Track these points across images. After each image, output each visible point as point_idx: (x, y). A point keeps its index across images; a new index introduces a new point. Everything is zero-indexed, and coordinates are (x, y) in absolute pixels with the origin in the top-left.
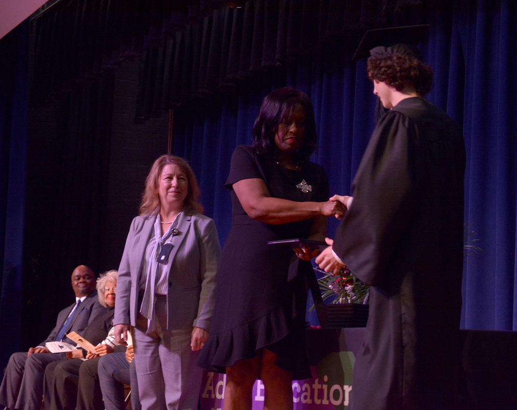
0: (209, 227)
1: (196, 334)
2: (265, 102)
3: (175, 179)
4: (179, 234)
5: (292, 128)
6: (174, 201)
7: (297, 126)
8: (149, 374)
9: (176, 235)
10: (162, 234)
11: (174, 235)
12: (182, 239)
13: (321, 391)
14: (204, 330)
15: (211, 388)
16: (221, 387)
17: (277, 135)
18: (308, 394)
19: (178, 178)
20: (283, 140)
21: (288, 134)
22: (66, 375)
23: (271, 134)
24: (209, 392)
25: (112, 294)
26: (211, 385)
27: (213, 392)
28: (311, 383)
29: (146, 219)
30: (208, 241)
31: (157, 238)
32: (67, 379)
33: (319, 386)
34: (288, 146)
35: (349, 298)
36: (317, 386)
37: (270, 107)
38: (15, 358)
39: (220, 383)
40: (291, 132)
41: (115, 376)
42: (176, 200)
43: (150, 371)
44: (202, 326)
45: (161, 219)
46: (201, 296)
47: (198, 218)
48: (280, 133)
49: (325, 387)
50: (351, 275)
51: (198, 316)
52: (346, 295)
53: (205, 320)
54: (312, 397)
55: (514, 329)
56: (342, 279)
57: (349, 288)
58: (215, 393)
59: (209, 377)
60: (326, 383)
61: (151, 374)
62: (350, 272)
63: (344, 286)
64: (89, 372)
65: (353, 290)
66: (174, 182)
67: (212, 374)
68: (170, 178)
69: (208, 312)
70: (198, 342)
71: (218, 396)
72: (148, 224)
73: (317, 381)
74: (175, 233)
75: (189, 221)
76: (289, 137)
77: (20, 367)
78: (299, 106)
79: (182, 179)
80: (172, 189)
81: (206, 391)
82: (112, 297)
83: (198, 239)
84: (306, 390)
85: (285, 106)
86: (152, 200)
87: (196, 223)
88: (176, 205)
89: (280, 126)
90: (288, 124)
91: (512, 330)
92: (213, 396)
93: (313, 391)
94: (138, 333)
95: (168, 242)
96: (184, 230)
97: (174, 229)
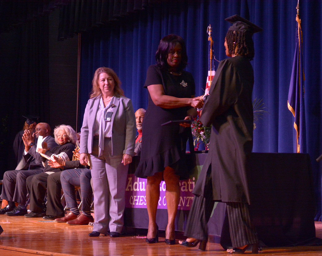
0: (129, 103)
1: (125, 157)
2: (161, 43)
3: (106, 80)
4: (114, 106)
5: (175, 55)
6: (108, 92)
7: (178, 54)
8: (99, 179)
9: (113, 107)
10: (105, 107)
11: (112, 107)
12: (117, 109)
13: (192, 185)
14: (129, 155)
15: (131, 186)
16: (136, 185)
17: (168, 59)
18: (186, 187)
19: (108, 80)
20: (172, 61)
21: (173, 58)
22: (38, 182)
23: (165, 59)
24: (130, 188)
25: (61, 138)
26: (130, 184)
27: (131, 187)
28: (187, 181)
29: (95, 99)
30: (129, 110)
31: (102, 109)
32: (39, 184)
33: (191, 183)
34: (174, 64)
35: (202, 138)
36: (190, 183)
37: (164, 45)
38: (7, 174)
39: (135, 183)
40: (175, 57)
41: (70, 182)
42: (109, 91)
43: (100, 177)
44: (128, 153)
45: (103, 100)
46: (126, 138)
47: (124, 98)
48: (169, 58)
49: (194, 183)
50: (203, 126)
51: (125, 148)
52: (200, 137)
53: (130, 150)
54: (188, 188)
55: (279, 152)
56: (198, 129)
57: (202, 133)
58: (133, 188)
59: (129, 180)
60: (193, 181)
61: (101, 178)
62: (202, 125)
63: (199, 132)
64: (53, 180)
65: (204, 134)
66: (106, 82)
67: (130, 179)
68: (104, 80)
69: (130, 146)
70: (127, 161)
71: (135, 190)
72: (96, 102)
73: (189, 180)
74: (112, 106)
75: (119, 100)
76: (174, 59)
77: (10, 179)
78: (178, 43)
79: (110, 79)
80: (106, 86)
81: (128, 187)
82: (62, 140)
83: (125, 109)
84: (184, 185)
85: (171, 44)
86: (97, 91)
87: (122, 100)
88: (109, 93)
89: (169, 54)
90: (173, 53)
91: (278, 152)
92: (132, 190)
93: (188, 185)
94: (92, 157)
95: (109, 110)
96: (117, 105)
97: (112, 104)
